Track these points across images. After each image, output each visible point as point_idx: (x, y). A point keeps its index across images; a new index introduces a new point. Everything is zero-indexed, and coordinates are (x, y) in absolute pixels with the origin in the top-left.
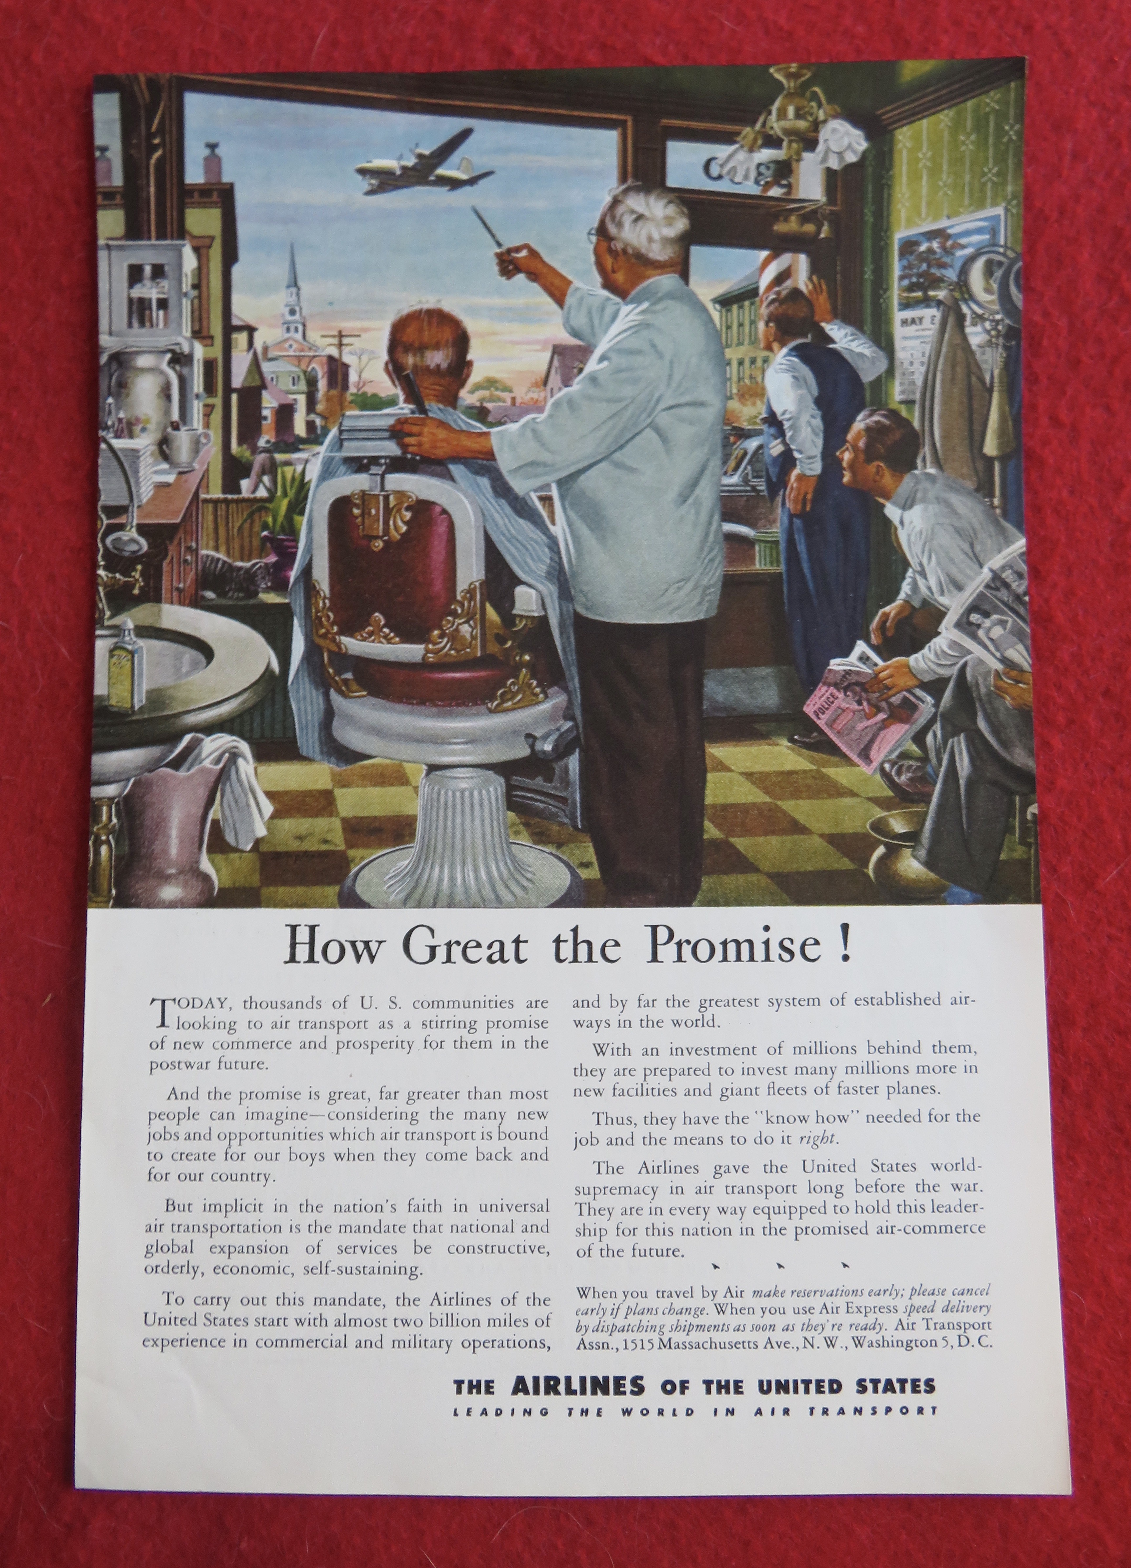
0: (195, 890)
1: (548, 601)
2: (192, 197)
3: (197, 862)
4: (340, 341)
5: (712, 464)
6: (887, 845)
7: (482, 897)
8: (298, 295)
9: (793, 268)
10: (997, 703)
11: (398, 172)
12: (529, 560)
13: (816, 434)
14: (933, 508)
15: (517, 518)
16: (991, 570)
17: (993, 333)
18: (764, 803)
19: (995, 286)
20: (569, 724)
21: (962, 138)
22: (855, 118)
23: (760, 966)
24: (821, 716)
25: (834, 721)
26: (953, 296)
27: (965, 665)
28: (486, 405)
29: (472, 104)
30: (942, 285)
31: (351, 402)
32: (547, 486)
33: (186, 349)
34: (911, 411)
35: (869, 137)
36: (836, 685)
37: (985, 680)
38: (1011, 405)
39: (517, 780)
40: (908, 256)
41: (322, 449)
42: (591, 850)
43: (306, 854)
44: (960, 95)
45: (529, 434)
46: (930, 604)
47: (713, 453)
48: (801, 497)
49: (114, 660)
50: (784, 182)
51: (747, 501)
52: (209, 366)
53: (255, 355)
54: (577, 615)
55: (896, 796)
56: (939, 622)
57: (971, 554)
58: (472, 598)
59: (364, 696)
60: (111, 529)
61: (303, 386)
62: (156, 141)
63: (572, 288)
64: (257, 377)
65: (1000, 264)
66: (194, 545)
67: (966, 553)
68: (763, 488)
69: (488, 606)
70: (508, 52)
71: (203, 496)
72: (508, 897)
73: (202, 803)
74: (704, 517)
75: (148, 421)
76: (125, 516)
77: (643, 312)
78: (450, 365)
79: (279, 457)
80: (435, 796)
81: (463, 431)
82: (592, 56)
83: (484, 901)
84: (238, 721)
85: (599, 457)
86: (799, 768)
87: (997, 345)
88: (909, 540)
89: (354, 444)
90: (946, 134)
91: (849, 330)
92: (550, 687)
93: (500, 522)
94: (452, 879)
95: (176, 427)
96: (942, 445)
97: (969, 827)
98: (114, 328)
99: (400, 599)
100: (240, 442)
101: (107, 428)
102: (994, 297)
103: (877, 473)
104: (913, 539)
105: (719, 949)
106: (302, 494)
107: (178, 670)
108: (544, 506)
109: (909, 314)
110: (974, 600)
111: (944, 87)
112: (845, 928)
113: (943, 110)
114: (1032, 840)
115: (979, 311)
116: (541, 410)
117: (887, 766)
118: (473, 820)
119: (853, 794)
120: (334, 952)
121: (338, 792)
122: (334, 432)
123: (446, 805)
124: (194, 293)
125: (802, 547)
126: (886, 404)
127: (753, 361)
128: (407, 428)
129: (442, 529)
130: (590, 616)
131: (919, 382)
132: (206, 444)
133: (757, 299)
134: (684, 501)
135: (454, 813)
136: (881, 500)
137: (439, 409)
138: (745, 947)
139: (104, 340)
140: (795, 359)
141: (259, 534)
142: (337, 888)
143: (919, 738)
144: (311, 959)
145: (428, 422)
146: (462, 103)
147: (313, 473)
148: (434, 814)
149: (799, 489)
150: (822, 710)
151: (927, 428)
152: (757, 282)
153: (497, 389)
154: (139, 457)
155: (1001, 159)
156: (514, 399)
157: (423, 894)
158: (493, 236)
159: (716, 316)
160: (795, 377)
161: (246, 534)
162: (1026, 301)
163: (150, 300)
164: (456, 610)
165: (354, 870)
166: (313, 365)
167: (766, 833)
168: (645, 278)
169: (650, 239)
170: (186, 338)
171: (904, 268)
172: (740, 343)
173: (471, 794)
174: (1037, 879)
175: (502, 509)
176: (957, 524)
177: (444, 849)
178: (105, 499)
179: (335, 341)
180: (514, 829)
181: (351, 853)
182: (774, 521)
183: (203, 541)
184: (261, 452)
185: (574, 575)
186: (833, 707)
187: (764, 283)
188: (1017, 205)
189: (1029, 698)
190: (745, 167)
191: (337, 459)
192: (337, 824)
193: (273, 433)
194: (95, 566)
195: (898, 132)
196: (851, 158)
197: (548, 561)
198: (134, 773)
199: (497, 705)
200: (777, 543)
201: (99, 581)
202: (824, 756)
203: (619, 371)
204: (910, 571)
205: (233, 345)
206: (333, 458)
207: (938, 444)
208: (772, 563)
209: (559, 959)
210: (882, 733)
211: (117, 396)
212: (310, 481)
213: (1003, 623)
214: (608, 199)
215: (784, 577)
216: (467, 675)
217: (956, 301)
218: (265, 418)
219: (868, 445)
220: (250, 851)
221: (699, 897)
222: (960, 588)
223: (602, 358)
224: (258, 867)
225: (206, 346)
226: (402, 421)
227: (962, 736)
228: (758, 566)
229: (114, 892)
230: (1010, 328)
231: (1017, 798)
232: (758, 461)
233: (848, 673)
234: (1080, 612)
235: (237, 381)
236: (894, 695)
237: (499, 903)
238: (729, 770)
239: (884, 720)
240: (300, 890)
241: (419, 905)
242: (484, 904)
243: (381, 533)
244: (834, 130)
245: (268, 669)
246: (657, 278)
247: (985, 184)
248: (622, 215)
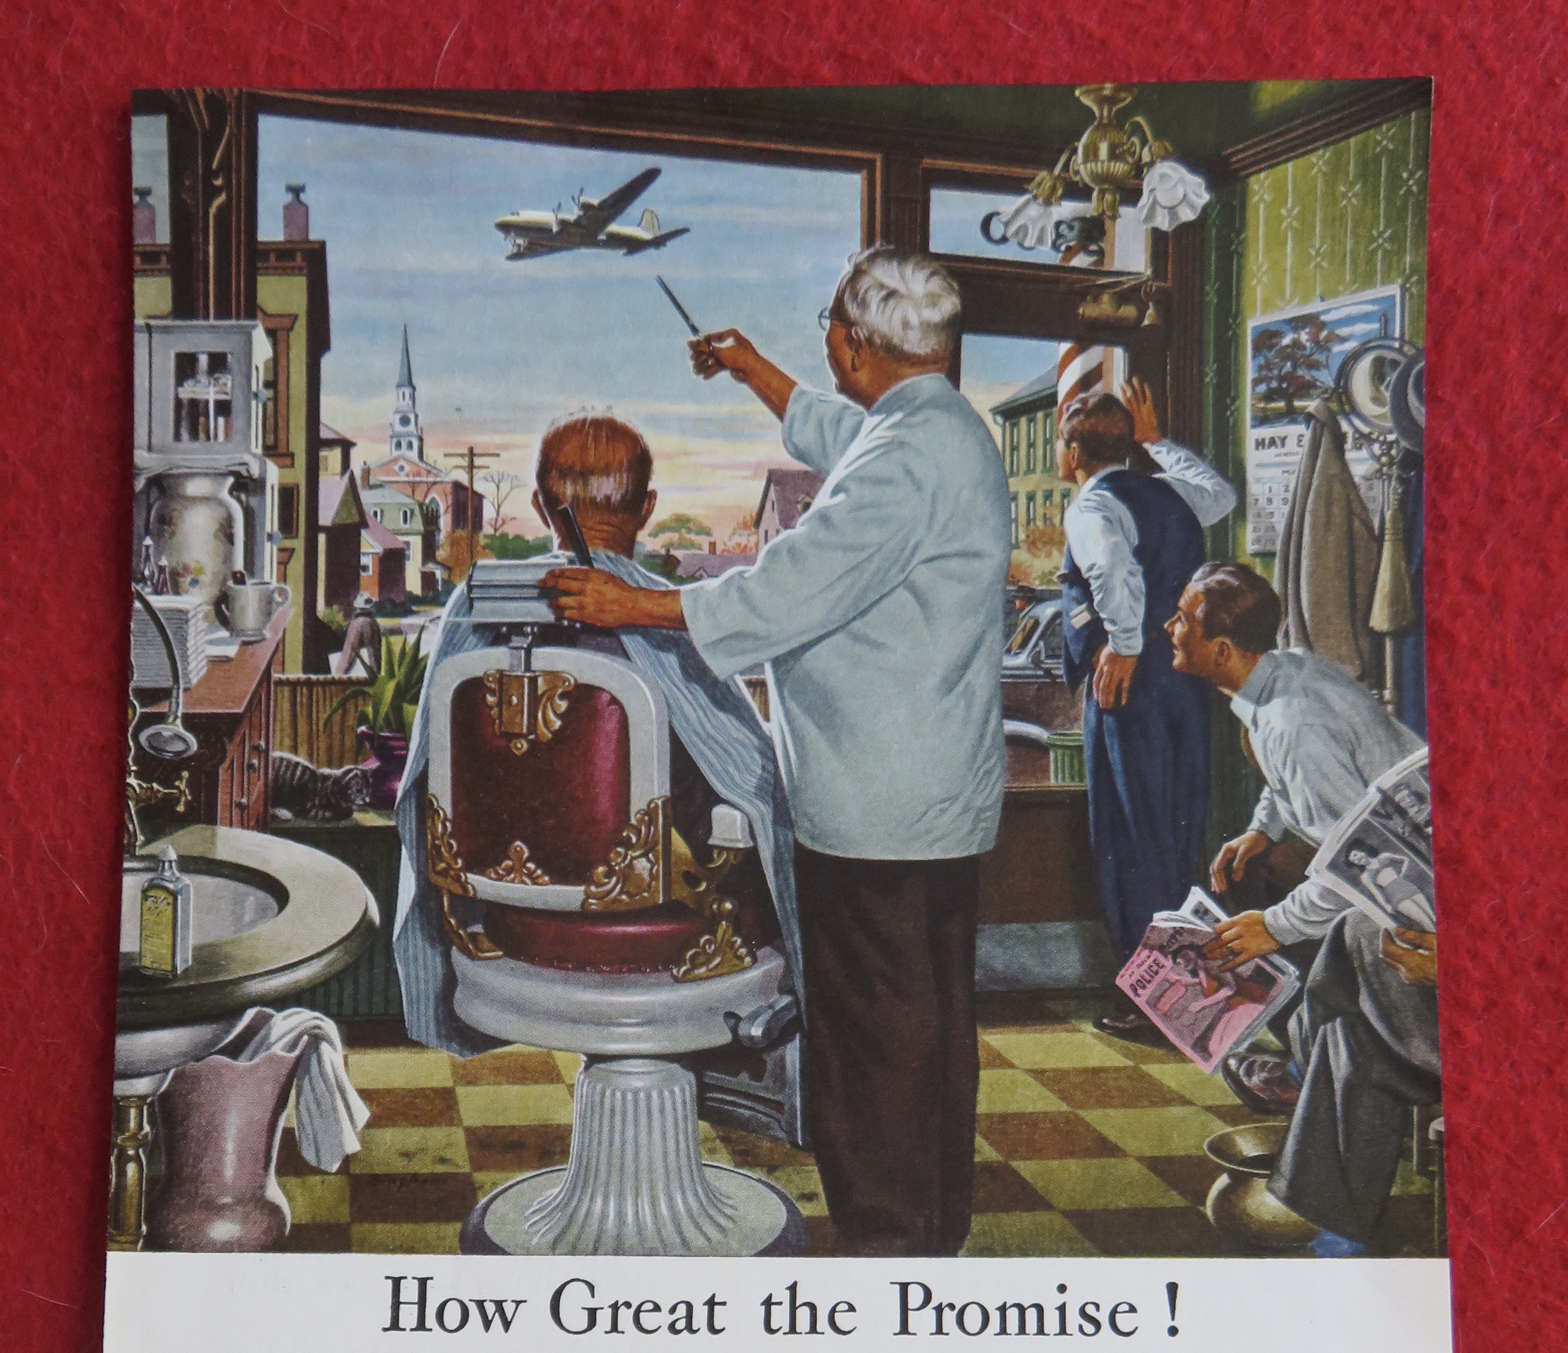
0: (258, 1228)
1: (758, 827)
2: (267, 259)
3: (262, 1187)
4: (472, 461)
5: (989, 638)
6: (1232, 1174)
7: (662, 1241)
8: (413, 397)
9: (1104, 367)
10: (1388, 976)
11: (555, 229)
12: (731, 769)
13: (1136, 599)
14: (1299, 703)
15: (715, 710)
16: (1379, 790)
17: (1384, 459)
18: (1060, 1113)
19: (1387, 395)
20: (786, 1000)
21: (1342, 189)
22: (1193, 162)
23: (1052, 1342)
24: (1140, 991)
25: (1159, 999)
26: (1329, 409)
27: (1342, 922)
28: (673, 552)
29: (657, 135)
30: (1312, 392)
31: (484, 548)
32: (758, 667)
33: (255, 472)
34: (1268, 566)
35: (1211, 186)
36: (1162, 949)
37: (1371, 943)
38: (1409, 558)
39: (712, 1076)
40: (1265, 351)
41: (444, 612)
42: (816, 1176)
43: (415, 1177)
44: (1339, 130)
45: (734, 594)
46: (1294, 836)
47: (991, 623)
48: (1113, 687)
49: (149, 903)
50: (1093, 247)
51: (1039, 689)
52: (287, 494)
53: (352, 479)
54: (799, 847)
55: (1245, 1104)
56: (1307, 862)
57: (1352, 768)
58: (652, 821)
59: (498, 958)
60: (148, 720)
61: (418, 524)
62: (219, 182)
63: (796, 390)
64: (354, 511)
65: (1395, 364)
66: (263, 743)
67: (1344, 766)
68: (1061, 672)
69: (674, 831)
70: (710, 63)
71: (276, 676)
72: (698, 1241)
73: (270, 1104)
74: (977, 712)
75: (201, 571)
76: (167, 703)
77: (894, 426)
78: (623, 497)
79: (383, 622)
80: (597, 1098)
81: (641, 589)
82: (826, 70)
83: (665, 1246)
84: (321, 990)
85: (832, 627)
86: (1108, 1064)
87: (1390, 477)
88: (1265, 747)
89: (488, 605)
90: (1320, 181)
91: (1183, 453)
92: (760, 946)
93: (692, 716)
94: (621, 1215)
95: (239, 579)
96: (1312, 616)
97: (1347, 1150)
98: (154, 441)
99: (551, 821)
100: (329, 603)
101: (143, 580)
102: (1387, 409)
103: (1221, 652)
104: (1270, 745)
105: (995, 1318)
106: (415, 676)
107: (238, 918)
108: (753, 695)
109: (1266, 432)
110: (1355, 832)
111: (1318, 118)
112: (1172, 1289)
113: (1318, 148)
114: (1435, 1168)
115: (1366, 429)
116: (751, 561)
117: (1232, 1063)
118: (650, 1132)
119: (1186, 1102)
120: (452, 1316)
121: (461, 1091)
122: (461, 588)
123: (613, 1111)
124: (269, 393)
125: (1114, 756)
126: (1234, 556)
127: (1048, 496)
128: (563, 584)
129: (611, 725)
130: (818, 848)
131: (1281, 527)
132: (279, 604)
133: (1055, 410)
134: (950, 690)
135: (624, 1122)
136: (1227, 691)
137: (609, 558)
138: (1031, 1316)
139: (141, 457)
140: (1107, 494)
141: (353, 729)
142: (458, 1226)
143: (1278, 1024)
144: (421, 1325)
145: (593, 575)
146: (645, 134)
147: (431, 645)
148: (596, 1123)
149: (1111, 674)
150: (1141, 983)
151: (1290, 591)
152: (1056, 385)
153: (689, 531)
154: (187, 621)
155: (1396, 217)
156: (713, 545)
157: (579, 1237)
158: (686, 318)
159: (996, 432)
160: (1107, 519)
161: (336, 729)
162: (1430, 415)
163: (207, 402)
164: (630, 838)
165: (483, 1201)
166: (433, 494)
167: (1063, 1154)
168: (899, 378)
169: (906, 325)
170: (255, 456)
171: (1260, 368)
172: (1030, 471)
173: (649, 1097)
174: (1443, 1222)
175: (695, 698)
176: (1332, 725)
177: (609, 1174)
178: (138, 680)
179: (465, 462)
180: (709, 1145)
181: (479, 1177)
182: (1076, 719)
183: (275, 739)
184: (358, 616)
185: (795, 790)
186: (1158, 979)
187: (1063, 388)
188: (1418, 282)
189: (1433, 969)
190: (1039, 226)
191: (464, 626)
192: (459, 1136)
193: (376, 589)
194: (124, 772)
195: (1253, 179)
196: (1187, 215)
197: (759, 771)
198: (175, 1062)
199: (686, 972)
200: (1080, 749)
201: (130, 792)
202: (1143, 1047)
203: (862, 507)
204: (1267, 789)
205: (321, 466)
206: (459, 625)
207: (1306, 616)
208: (1072, 778)
209: (769, 1330)
210: (1227, 1016)
211: (158, 536)
212: (426, 657)
213: (1396, 864)
214: (847, 269)
215: (1090, 798)
216: (644, 929)
217: (1333, 416)
218: (365, 568)
219: (1209, 614)
220: (335, 1174)
221: (968, 1243)
222: (1336, 814)
223: (836, 491)
224: (348, 1194)
225: (281, 467)
226: (556, 574)
227: (1338, 1020)
228: (1053, 781)
229: (144, 1228)
230: (1408, 453)
231: (1415, 1110)
232: (1053, 634)
233: (1179, 931)
234: (1505, 850)
235: (326, 517)
236: (1243, 963)
237: (687, 1249)
238: (1011, 1066)
239: (1228, 998)
240: (407, 1228)
241: (573, 1251)
242: (665, 1250)
243: (525, 730)
244: (1163, 176)
245: (365, 919)
246: (915, 379)
247: (1374, 252)
248: (866, 292)
